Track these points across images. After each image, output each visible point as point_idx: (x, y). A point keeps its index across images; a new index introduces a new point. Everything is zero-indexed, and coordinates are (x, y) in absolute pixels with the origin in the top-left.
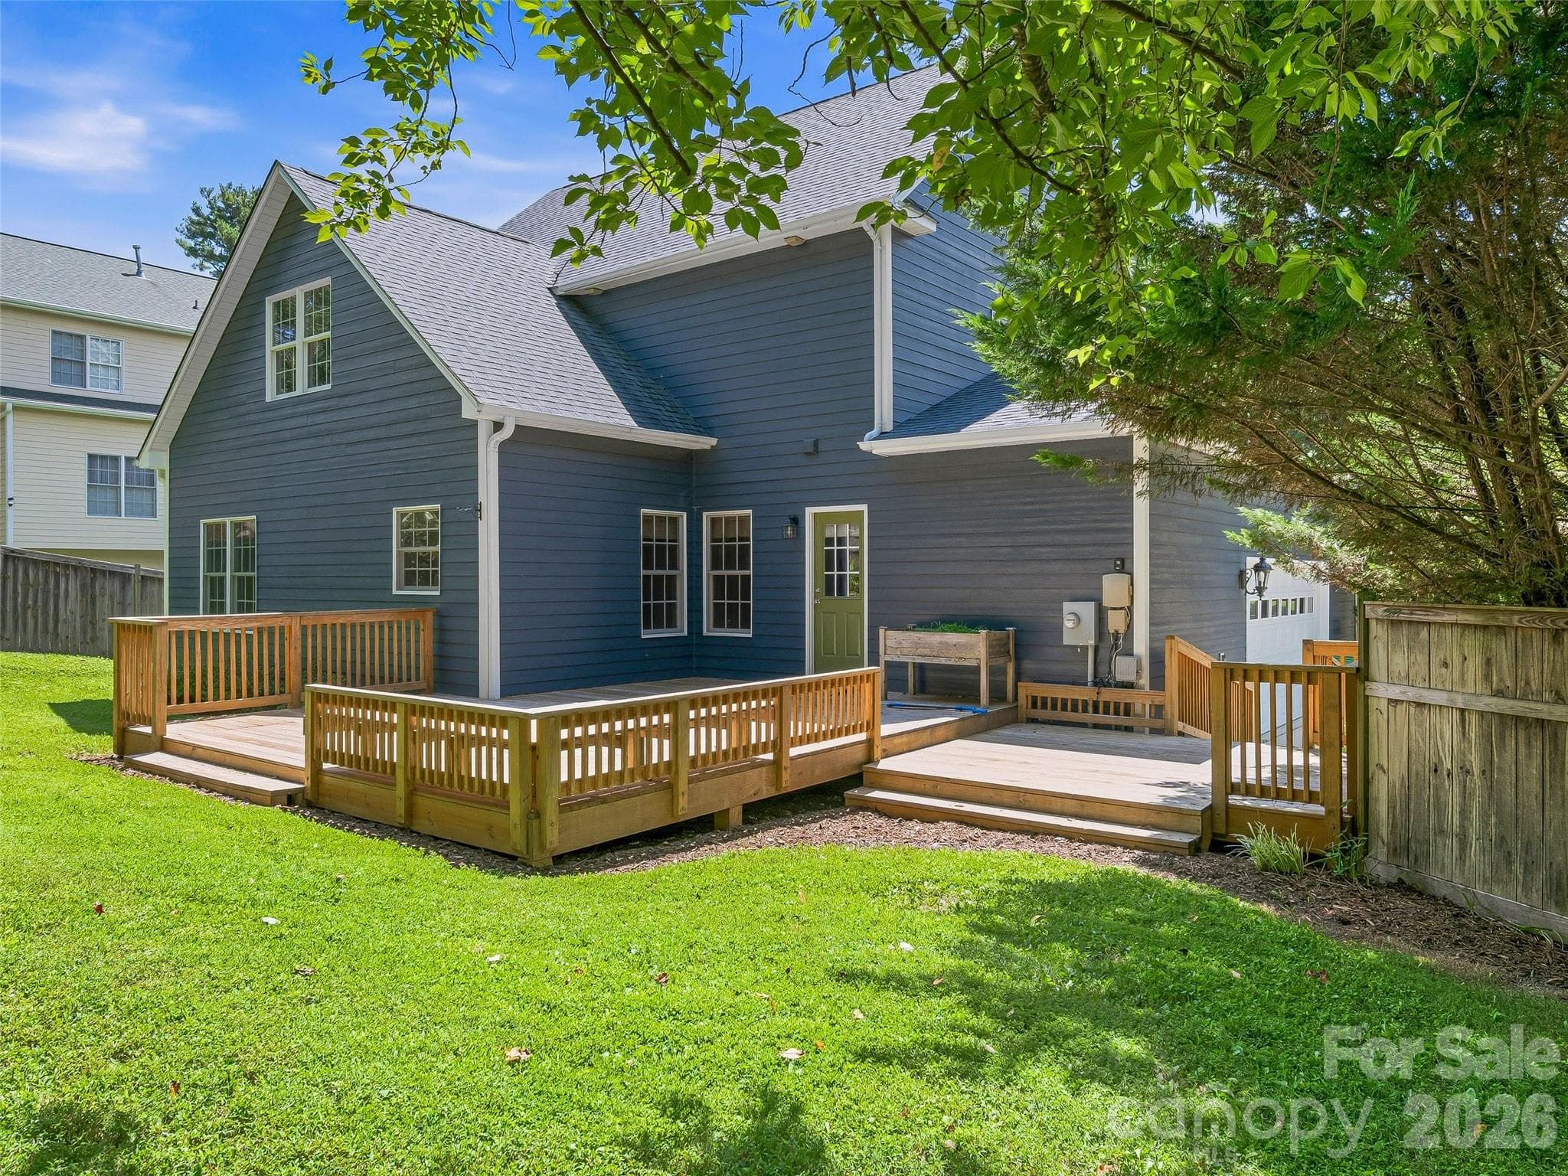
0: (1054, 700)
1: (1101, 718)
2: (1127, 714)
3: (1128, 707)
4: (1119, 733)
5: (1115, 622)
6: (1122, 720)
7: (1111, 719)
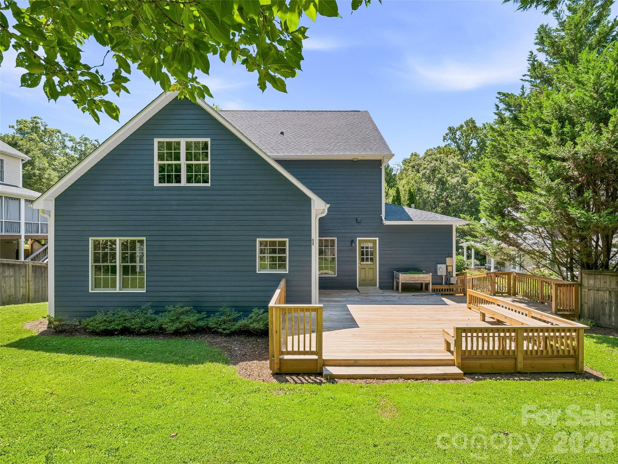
0: (437, 289)
1: (446, 293)
2: (452, 291)
3: (453, 289)
4: (450, 296)
5: (450, 269)
6: (451, 292)
7: (449, 293)
